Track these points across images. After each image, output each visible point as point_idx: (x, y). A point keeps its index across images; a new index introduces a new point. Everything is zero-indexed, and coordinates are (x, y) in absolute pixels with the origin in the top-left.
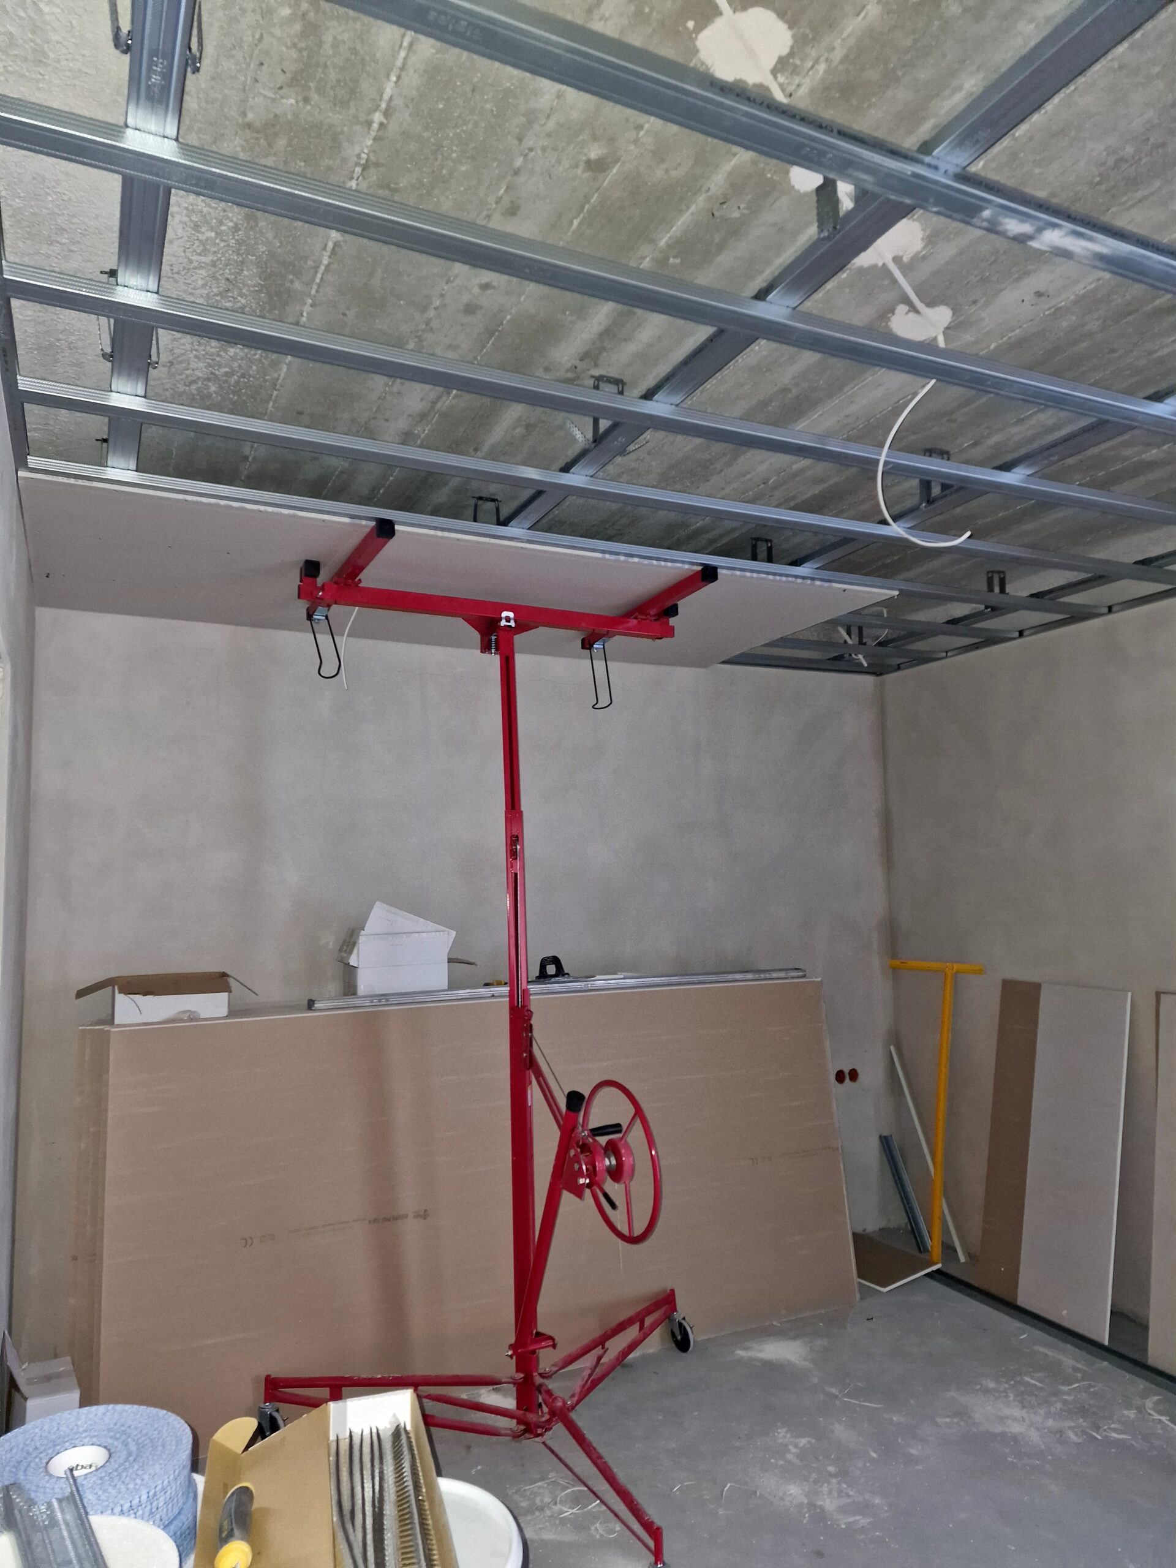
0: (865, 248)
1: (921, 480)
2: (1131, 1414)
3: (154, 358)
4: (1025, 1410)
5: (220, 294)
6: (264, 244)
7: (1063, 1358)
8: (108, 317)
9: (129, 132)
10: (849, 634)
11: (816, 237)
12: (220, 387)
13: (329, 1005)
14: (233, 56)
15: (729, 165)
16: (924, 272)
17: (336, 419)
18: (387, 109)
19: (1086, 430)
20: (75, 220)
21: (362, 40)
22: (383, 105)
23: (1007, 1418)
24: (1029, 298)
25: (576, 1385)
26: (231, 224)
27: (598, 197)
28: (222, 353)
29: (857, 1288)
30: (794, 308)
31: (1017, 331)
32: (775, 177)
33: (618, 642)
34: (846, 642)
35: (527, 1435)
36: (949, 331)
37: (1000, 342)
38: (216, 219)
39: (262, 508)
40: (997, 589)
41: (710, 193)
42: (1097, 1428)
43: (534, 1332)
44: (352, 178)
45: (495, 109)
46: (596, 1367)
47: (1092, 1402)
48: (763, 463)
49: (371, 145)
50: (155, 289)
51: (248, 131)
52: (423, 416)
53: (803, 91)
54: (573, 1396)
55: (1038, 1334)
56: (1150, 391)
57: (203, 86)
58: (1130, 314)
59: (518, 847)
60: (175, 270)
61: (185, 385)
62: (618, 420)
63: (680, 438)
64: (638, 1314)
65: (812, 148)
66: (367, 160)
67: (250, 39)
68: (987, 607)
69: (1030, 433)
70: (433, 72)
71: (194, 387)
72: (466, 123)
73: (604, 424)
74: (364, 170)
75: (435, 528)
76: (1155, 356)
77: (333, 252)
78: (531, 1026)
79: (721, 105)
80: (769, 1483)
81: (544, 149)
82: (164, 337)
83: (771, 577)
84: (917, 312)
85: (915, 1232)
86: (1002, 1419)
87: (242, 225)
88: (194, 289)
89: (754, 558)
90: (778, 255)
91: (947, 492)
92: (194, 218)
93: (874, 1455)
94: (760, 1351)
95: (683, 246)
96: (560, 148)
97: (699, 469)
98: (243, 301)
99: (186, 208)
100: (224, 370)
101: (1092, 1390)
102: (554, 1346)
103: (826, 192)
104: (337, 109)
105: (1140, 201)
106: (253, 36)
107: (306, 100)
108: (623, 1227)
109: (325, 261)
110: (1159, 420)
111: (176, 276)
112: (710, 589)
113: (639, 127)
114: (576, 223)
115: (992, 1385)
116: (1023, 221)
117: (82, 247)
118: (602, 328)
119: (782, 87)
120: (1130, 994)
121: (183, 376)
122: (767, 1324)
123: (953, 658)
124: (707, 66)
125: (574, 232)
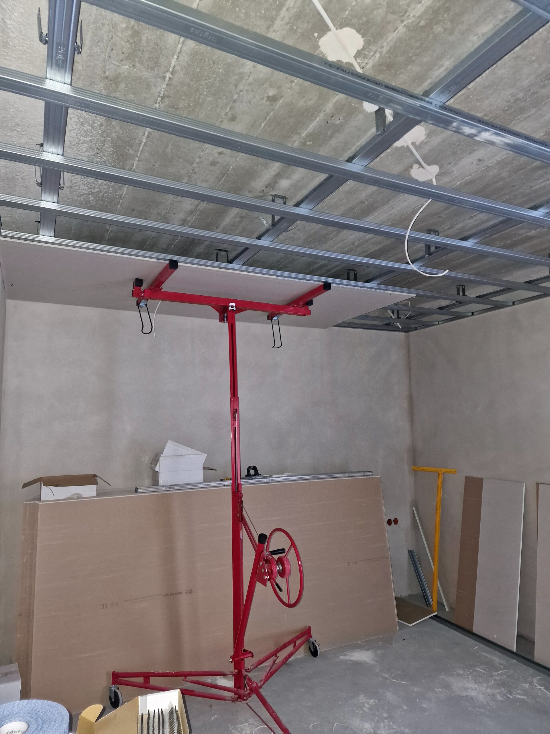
0: (398, 139)
1: (426, 245)
2: (527, 686)
3: (62, 185)
4: (477, 684)
5: (94, 155)
6: (114, 132)
7: (495, 658)
8: (40, 167)
9: (47, 81)
10: (393, 313)
11: (375, 134)
12: (95, 198)
13: (145, 490)
14: (99, 46)
15: (334, 100)
16: (426, 149)
17: (150, 213)
18: (172, 72)
19: (501, 223)
20: (23, 120)
21: (161, 39)
22: (171, 69)
23: (468, 688)
24: (475, 162)
25: (263, 674)
26: (99, 123)
27: (273, 113)
28: (95, 182)
29: (397, 624)
30: (365, 166)
31: (469, 177)
32: (356, 105)
33: (284, 317)
34: (391, 317)
35: (239, 700)
36: (437, 176)
37: (462, 182)
38: (92, 121)
39: (114, 254)
40: (461, 294)
41: (325, 112)
42: (511, 693)
43: (243, 649)
44: (156, 103)
45: (224, 72)
46: (272, 666)
47: (508, 680)
48: (352, 236)
49: (165, 88)
50: (61, 153)
51: (106, 80)
52: (191, 212)
53: (369, 66)
54: (261, 681)
55: (482, 646)
56: (532, 204)
57: (85, 59)
58: (522, 169)
59: (237, 415)
60: (73, 144)
61: (78, 196)
62: (283, 216)
63: (312, 224)
64: (293, 639)
65: (373, 94)
66: (163, 95)
67: (107, 38)
68: (457, 302)
69: (476, 223)
70: (194, 54)
71: (82, 198)
72: (210, 78)
73: (277, 218)
74: (162, 99)
75: (198, 264)
76: (534, 188)
77: (148, 137)
78: (242, 501)
79: (329, 73)
80: (355, 722)
81: (247, 91)
82: (67, 176)
83: (356, 288)
84: (423, 167)
85: (425, 596)
86: (466, 689)
87: (104, 123)
88: (82, 153)
89: (348, 279)
90: (358, 141)
91: (437, 250)
92: (81, 120)
93: (405, 707)
94: (351, 656)
95: (314, 137)
96: (255, 90)
97: (322, 238)
98: (105, 158)
99: (77, 116)
100: (96, 190)
101: (508, 674)
102: (252, 656)
103: (380, 113)
104: (149, 70)
105: (526, 118)
106: (108, 37)
107: (134, 66)
108: (285, 600)
109: (144, 141)
110: (535, 219)
111: (72, 146)
112: (327, 293)
113: (292, 82)
114: (263, 125)
115: (461, 672)
116: (472, 128)
117: (28, 133)
118: (276, 173)
119: (359, 64)
120: (524, 484)
121: (77, 193)
122: (355, 642)
123: (441, 325)
124: (324, 54)
125: (262, 129)
